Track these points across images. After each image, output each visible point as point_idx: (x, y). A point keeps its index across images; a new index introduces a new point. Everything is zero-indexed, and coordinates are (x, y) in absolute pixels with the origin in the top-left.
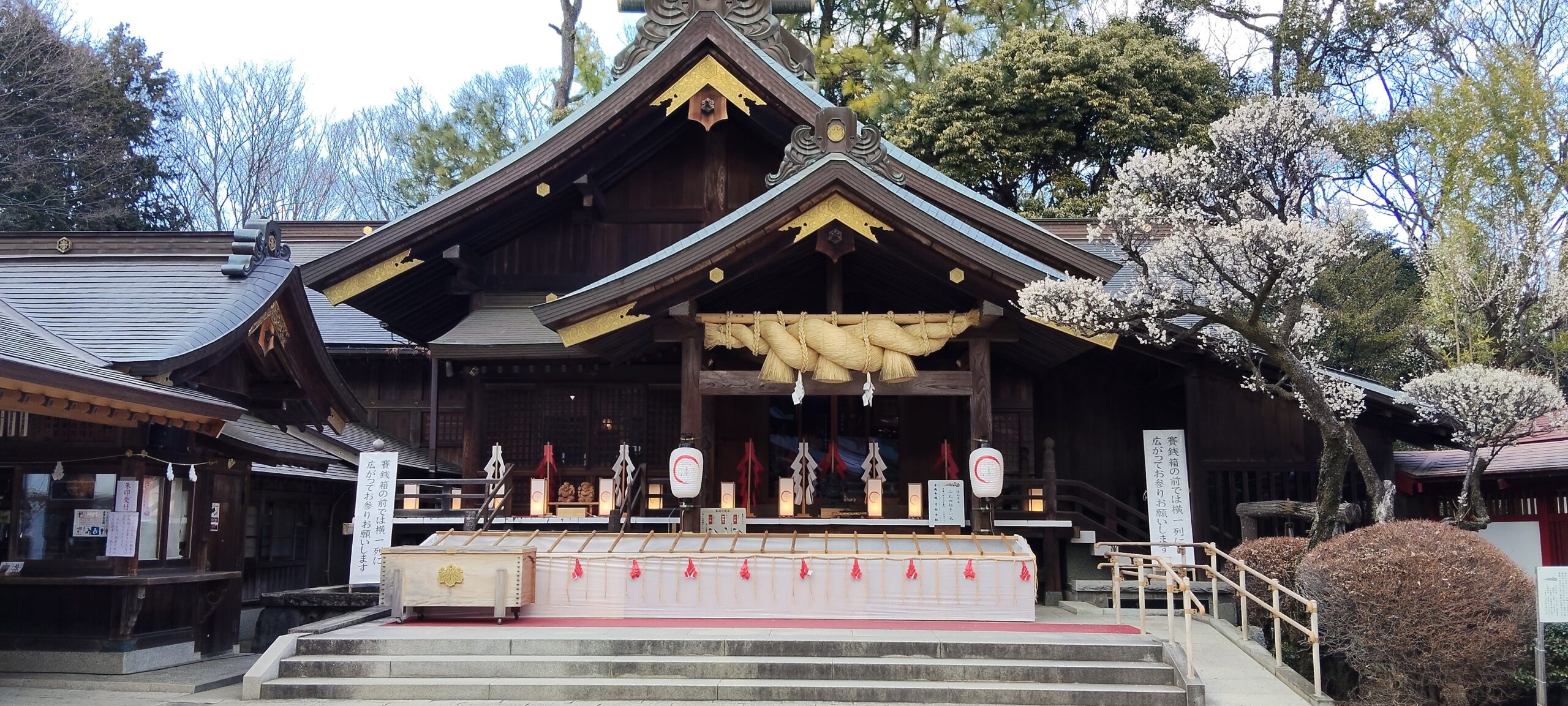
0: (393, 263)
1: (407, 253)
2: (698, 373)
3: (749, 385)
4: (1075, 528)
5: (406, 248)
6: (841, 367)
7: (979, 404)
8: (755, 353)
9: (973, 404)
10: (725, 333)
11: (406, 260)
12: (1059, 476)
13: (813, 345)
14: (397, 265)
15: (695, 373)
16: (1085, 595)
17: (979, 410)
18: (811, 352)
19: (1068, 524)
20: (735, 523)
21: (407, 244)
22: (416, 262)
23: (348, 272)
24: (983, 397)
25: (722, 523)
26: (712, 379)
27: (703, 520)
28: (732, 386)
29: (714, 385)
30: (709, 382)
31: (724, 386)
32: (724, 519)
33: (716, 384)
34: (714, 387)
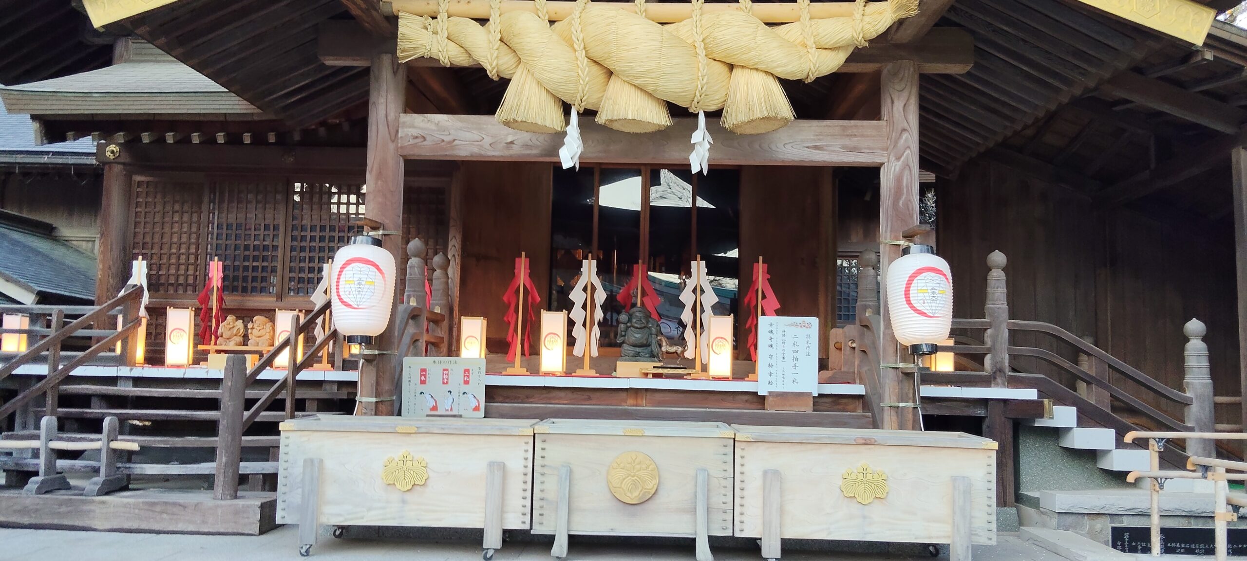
2: (397, 119)
3: (488, 140)
4: (1046, 401)
6: (650, 95)
7: (899, 180)
8: (492, 74)
9: (886, 180)
10: (435, 33)
12: (1012, 315)
13: (597, 54)
15: (391, 116)
16: (1070, 519)
17: (898, 191)
18: (595, 69)
19: (1031, 394)
20: (466, 382)
24: (907, 166)
25: (444, 383)
26: (422, 129)
27: (410, 378)
28: (456, 142)
29: (424, 139)
30: (416, 135)
31: (443, 141)
32: (447, 377)
33: (428, 138)
34: (425, 143)
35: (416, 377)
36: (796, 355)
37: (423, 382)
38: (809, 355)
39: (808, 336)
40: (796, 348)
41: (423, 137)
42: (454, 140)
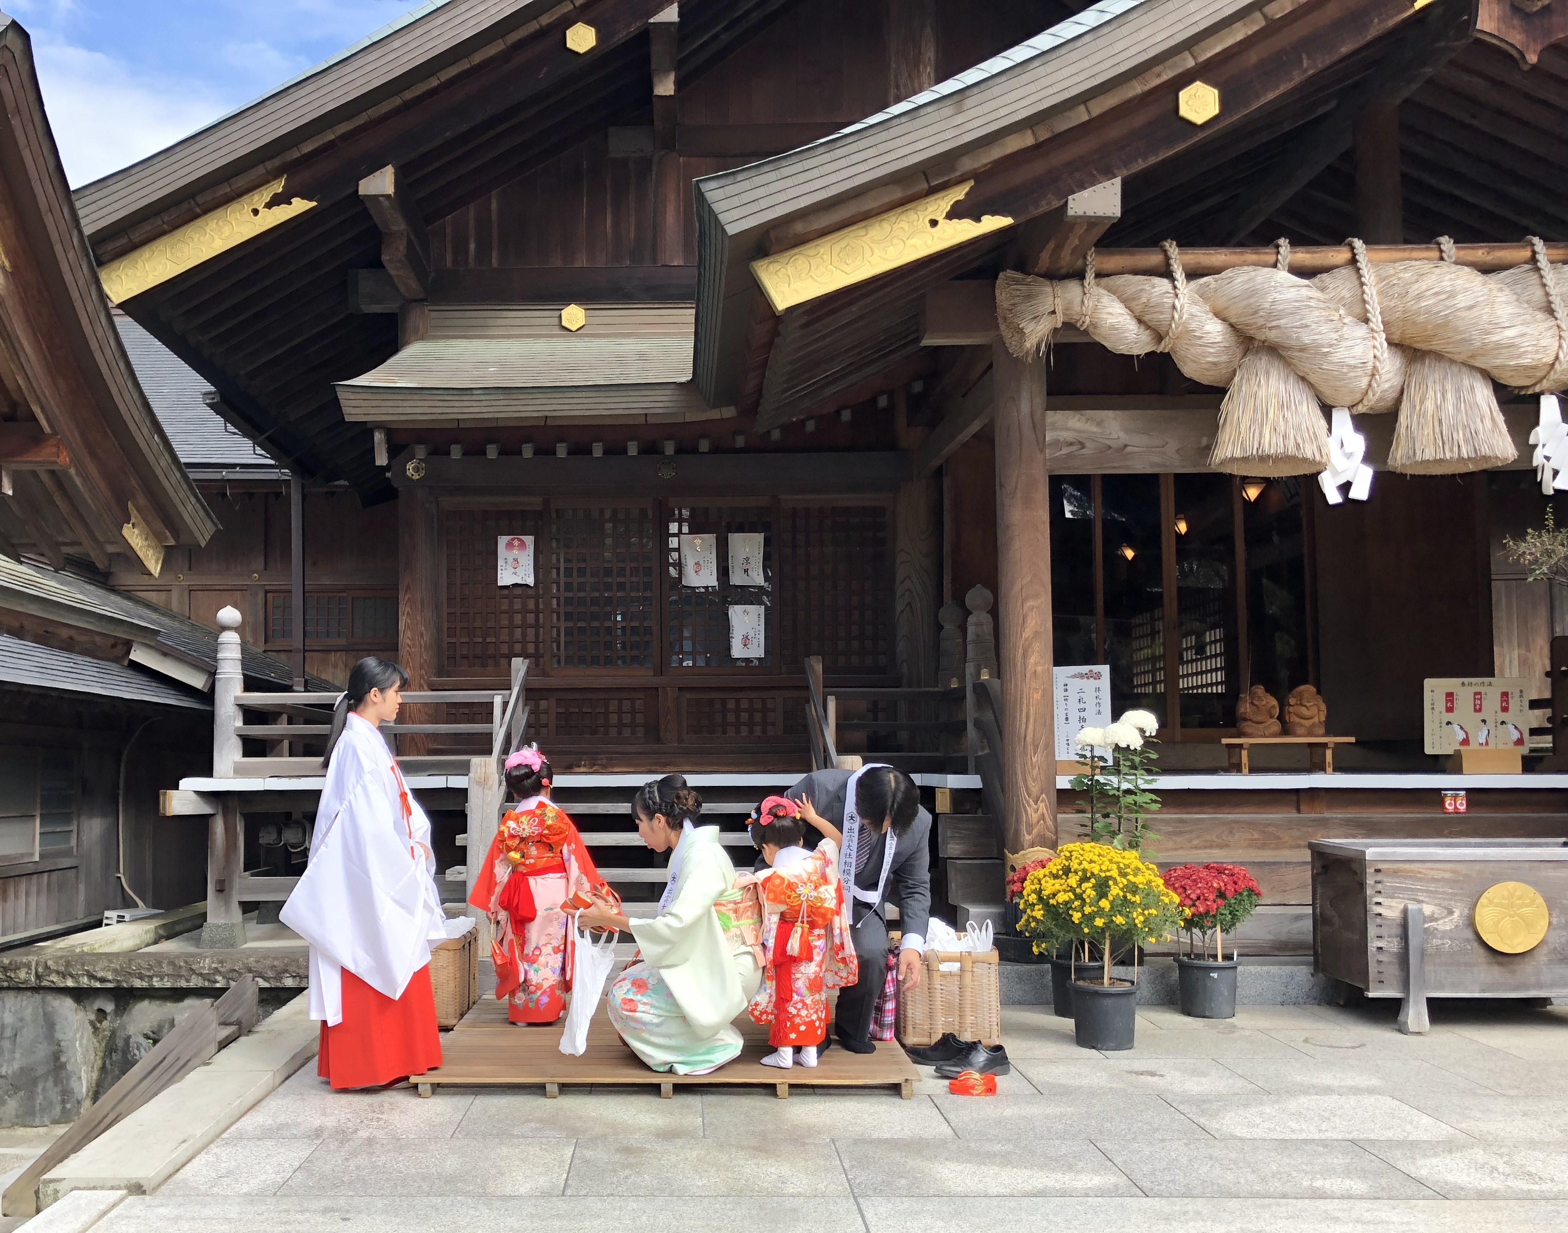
0: (248, 209)
1: (278, 186)
2: (1043, 416)
3: (1173, 444)
5: (274, 175)
11: (275, 202)
14: (256, 212)
15: (1037, 416)
21: (276, 162)
22: (299, 206)
23: (147, 228)
25: (1476, 711)
26: (1079, 431)
27: (1433, 704)
28: (1129, 449)
29: (1083, 446)
30: (1071, 440)
31: (1110, 447)
32: (1479, 702)
33: (1088, 444)
34: (1084, 451)
35: (1441, 704)
36: (1082, 714)
37: (1450, 710)
38: (1099, 713)
39: (1098, 689)
40: (1082, 706)
41: (1080, 443)
42: (1126, 446)
